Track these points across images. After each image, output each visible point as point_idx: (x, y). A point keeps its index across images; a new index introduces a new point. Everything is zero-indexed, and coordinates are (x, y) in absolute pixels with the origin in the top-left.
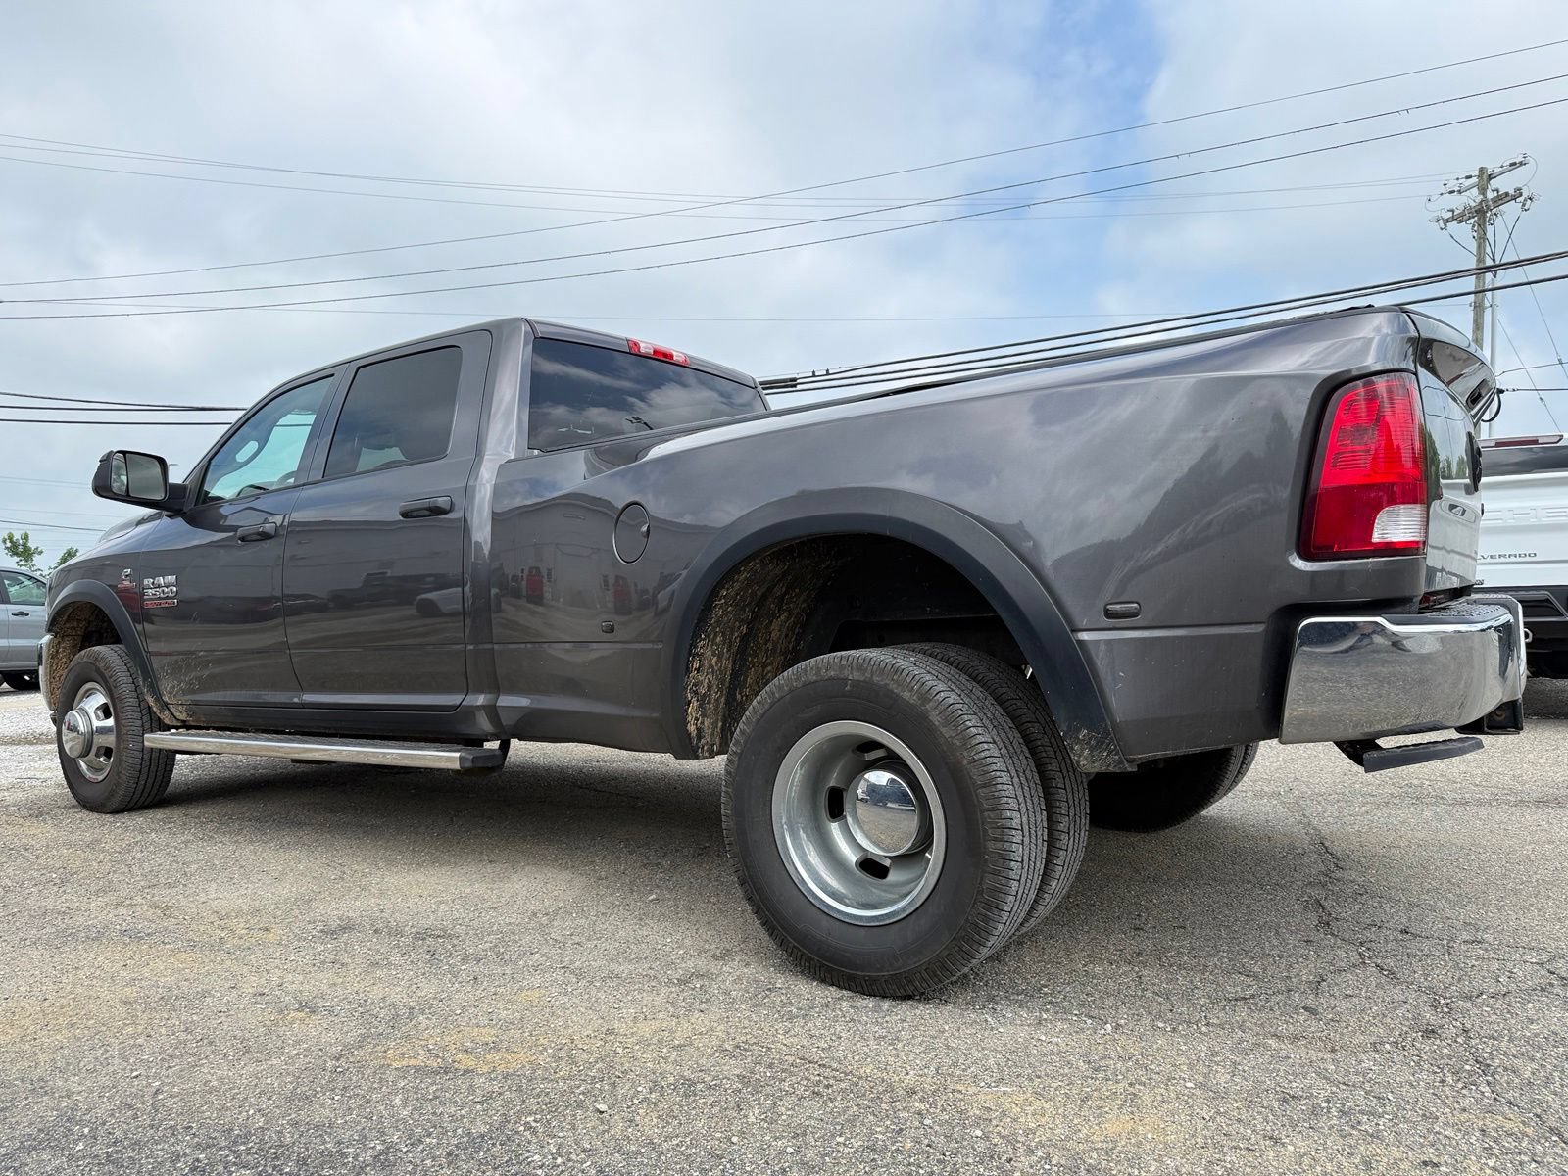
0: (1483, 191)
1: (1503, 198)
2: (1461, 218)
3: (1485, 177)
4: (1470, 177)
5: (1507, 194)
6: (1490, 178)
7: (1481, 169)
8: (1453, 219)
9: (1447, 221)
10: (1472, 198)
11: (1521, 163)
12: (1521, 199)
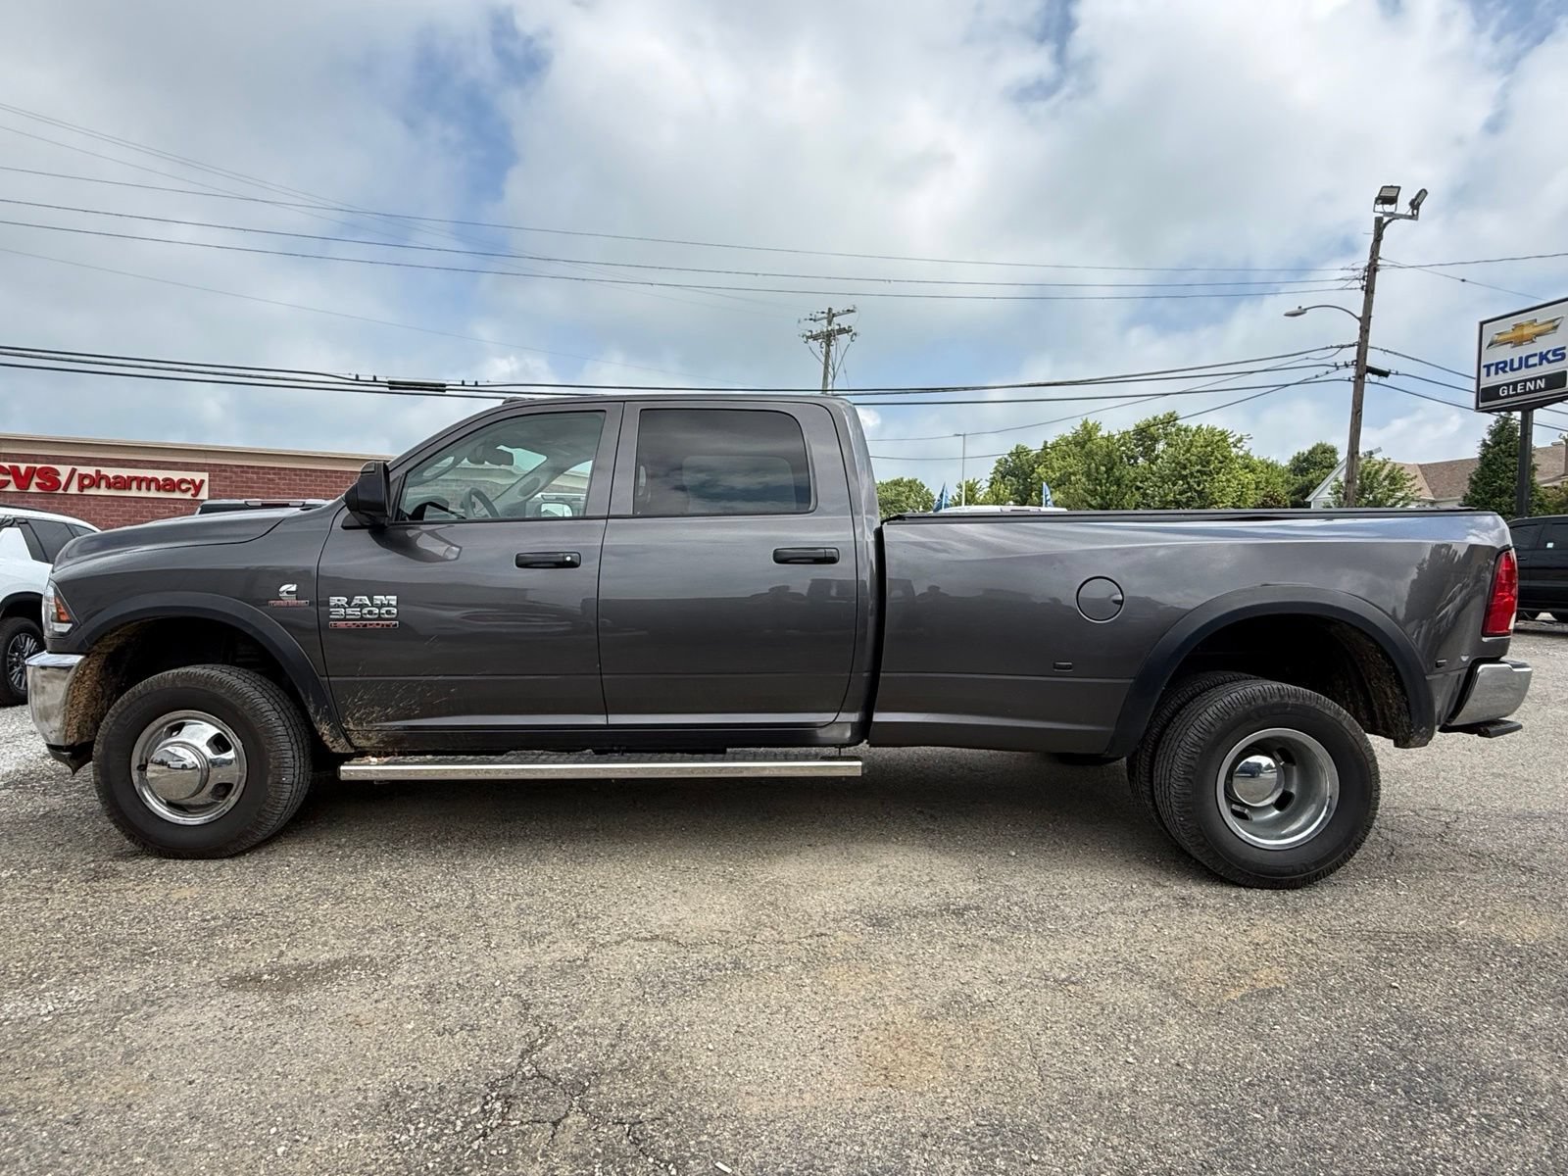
0: (830, 323)
1: (842, 331)
2: (815, 338)
3: (831, 316)
4: (823, 313)
5: (844, 329)
6: (834, 315)
7: (830, 309)
8: (811, 337)
9: (808, 338)
10: (822, 326)
11: (852, 311)
12: (851, 334)
